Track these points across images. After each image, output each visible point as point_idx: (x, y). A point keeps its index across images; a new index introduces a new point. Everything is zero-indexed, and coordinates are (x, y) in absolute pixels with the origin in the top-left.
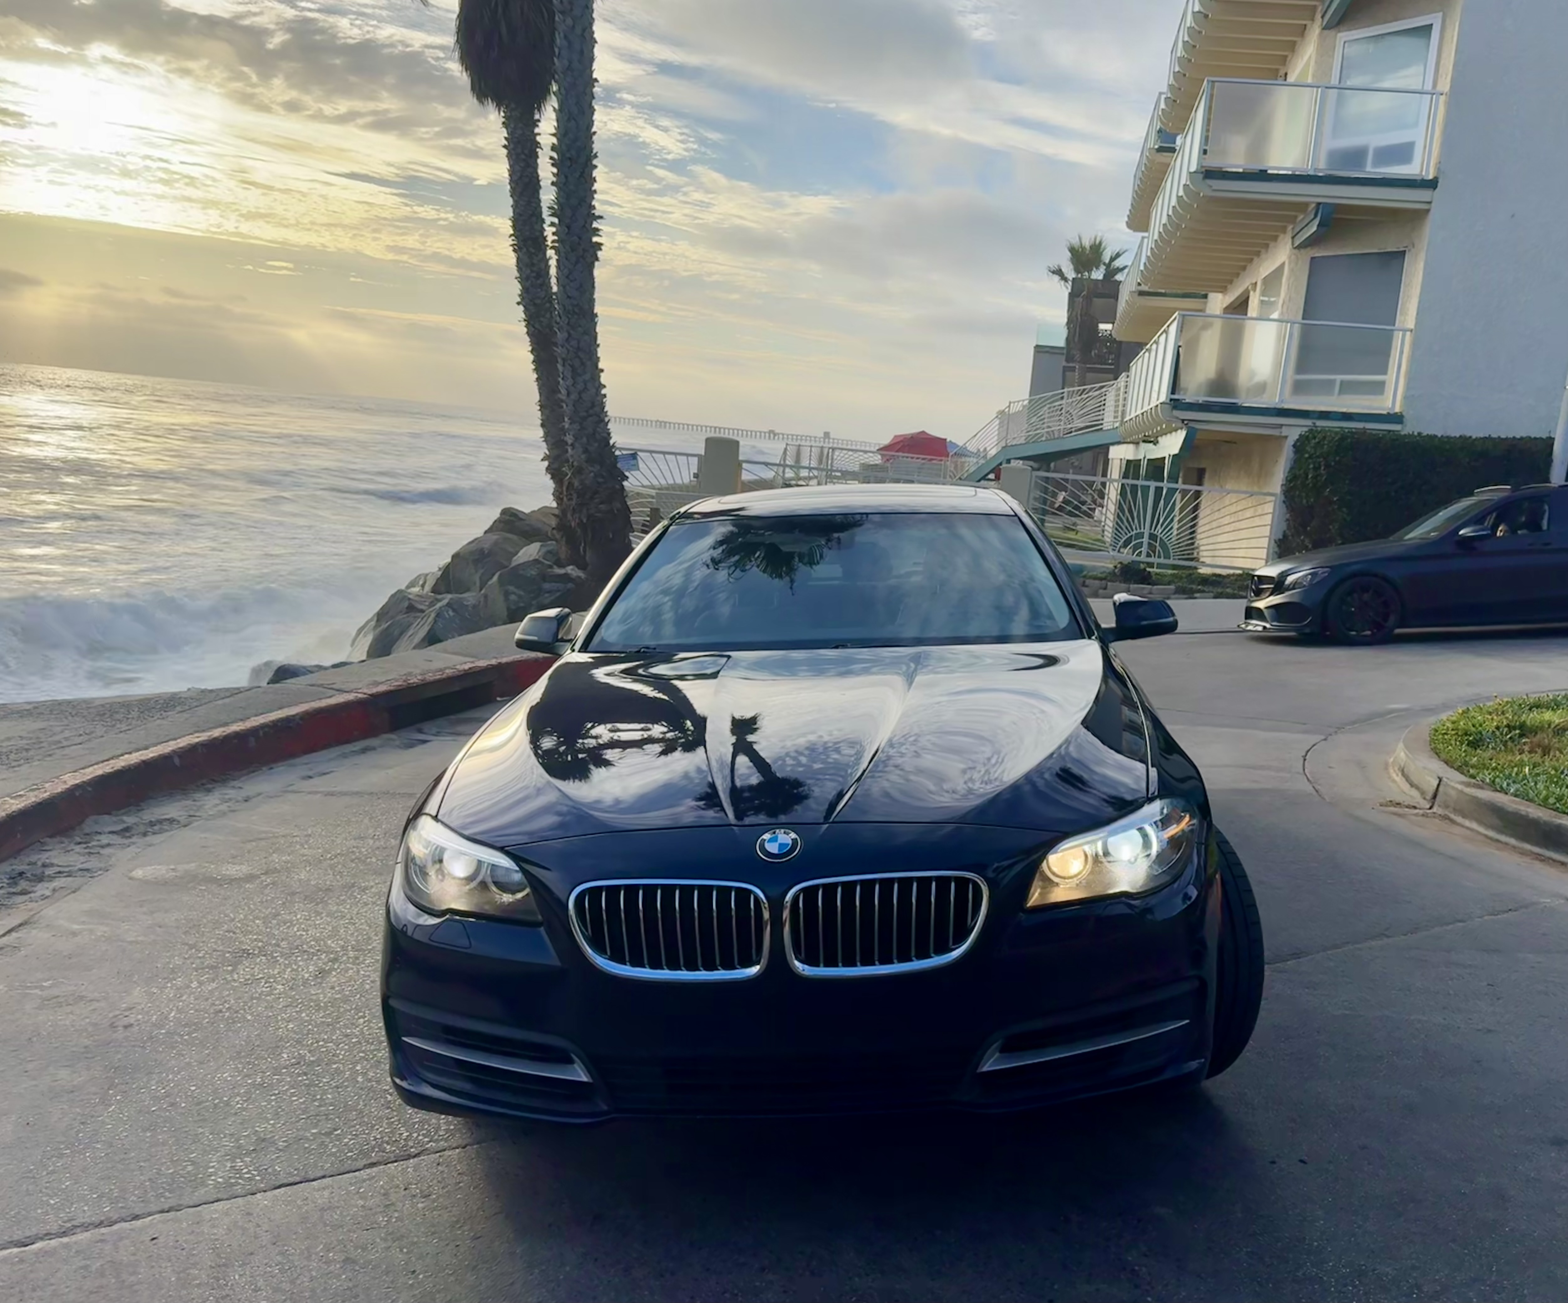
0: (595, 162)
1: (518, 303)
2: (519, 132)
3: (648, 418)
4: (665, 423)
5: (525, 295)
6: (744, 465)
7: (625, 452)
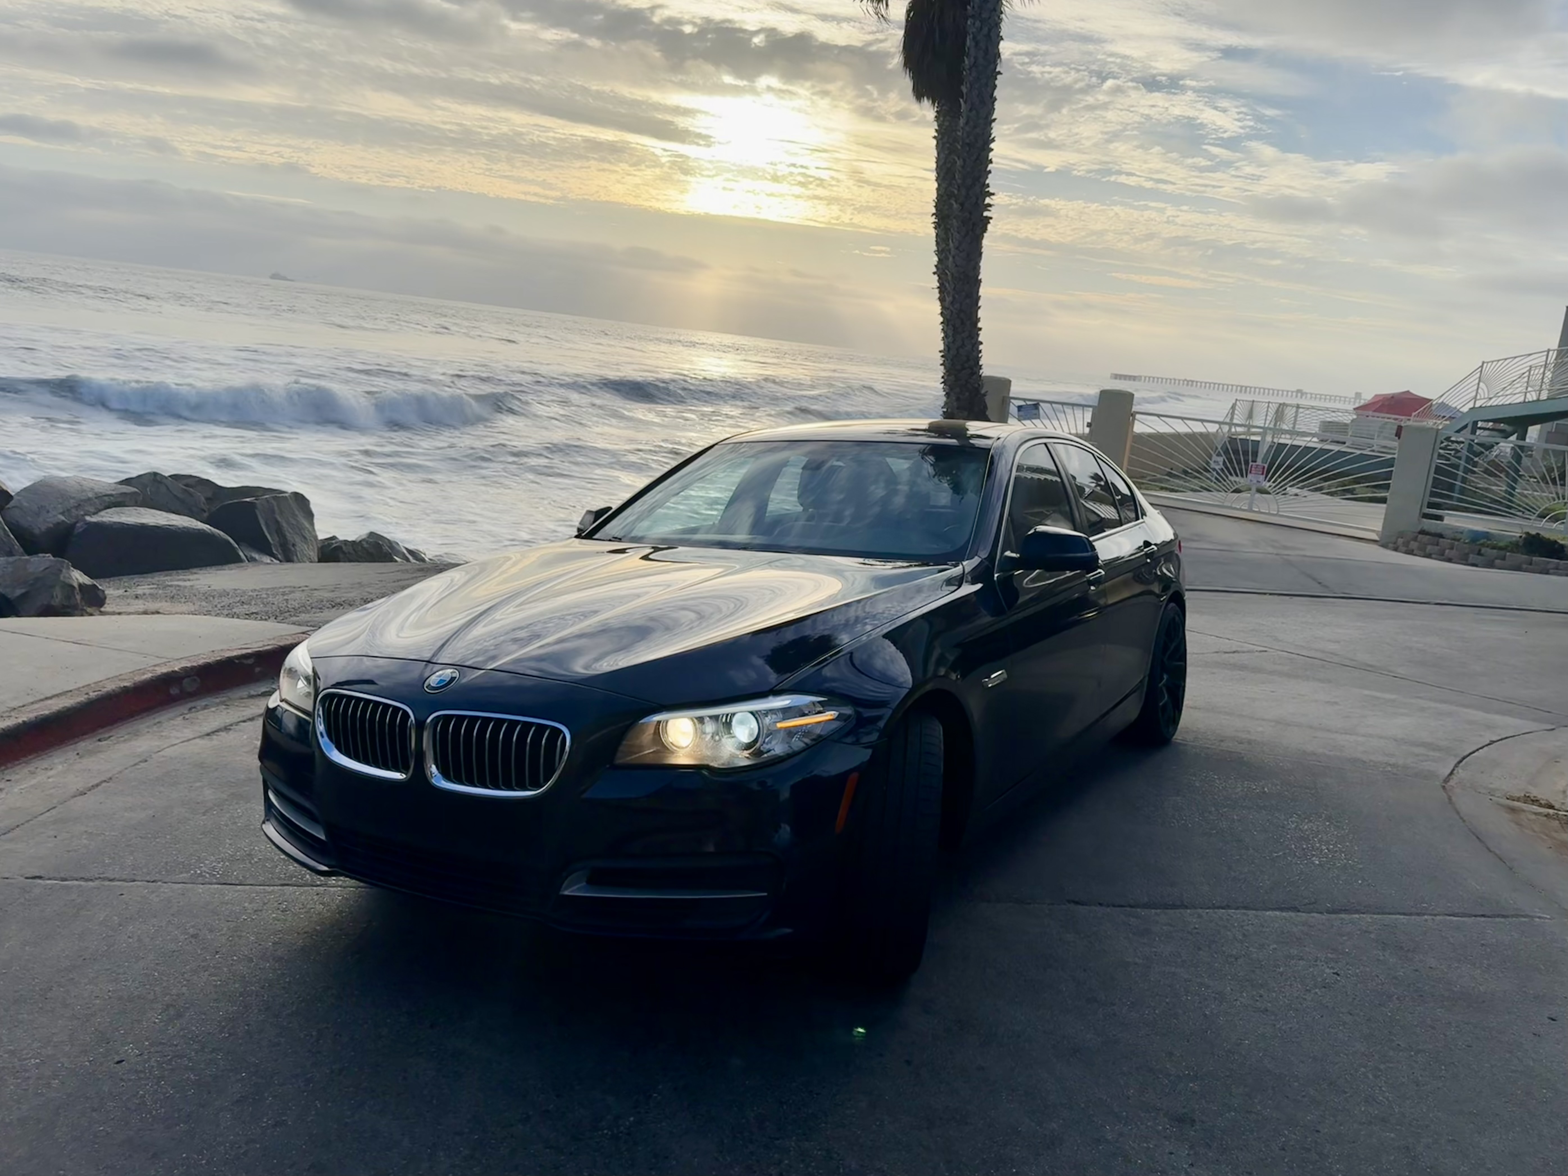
0: (992, 146)
1: (934, 273)
2: (947, 124)
3: (1177, 378)
4: (1193, 381)
5: (940, 266)
6: (1138, 416)
7: (1029, 403)
